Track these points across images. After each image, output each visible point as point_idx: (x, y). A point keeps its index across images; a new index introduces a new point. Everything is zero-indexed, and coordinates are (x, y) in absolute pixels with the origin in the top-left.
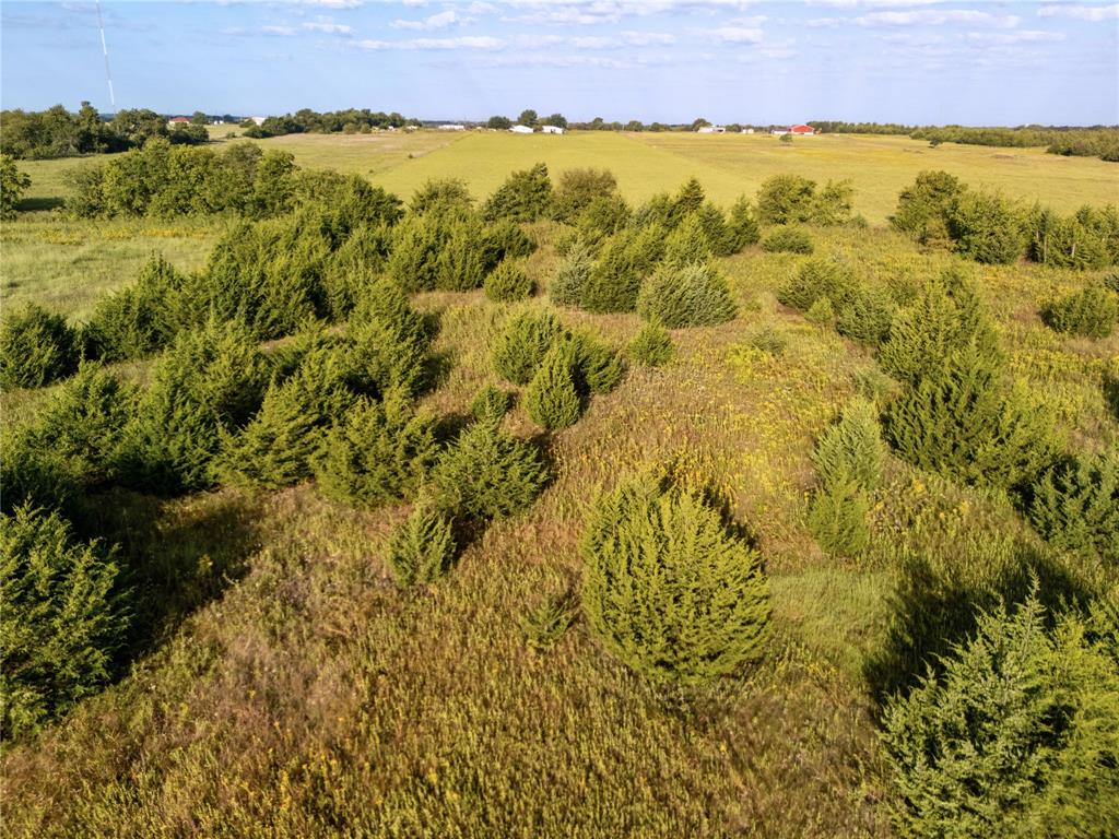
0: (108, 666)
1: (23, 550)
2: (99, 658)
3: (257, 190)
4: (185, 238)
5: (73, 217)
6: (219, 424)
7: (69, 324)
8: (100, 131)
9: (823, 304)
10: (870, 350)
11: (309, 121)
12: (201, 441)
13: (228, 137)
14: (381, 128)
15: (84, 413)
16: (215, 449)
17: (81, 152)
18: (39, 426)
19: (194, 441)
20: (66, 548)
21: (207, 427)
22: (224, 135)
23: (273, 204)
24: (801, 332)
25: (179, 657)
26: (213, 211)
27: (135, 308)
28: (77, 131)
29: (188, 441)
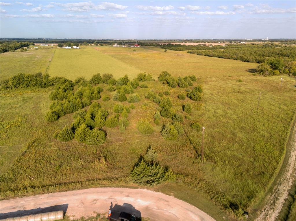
9: (151, 98)
10: (158, 104)
24: (149, 102)
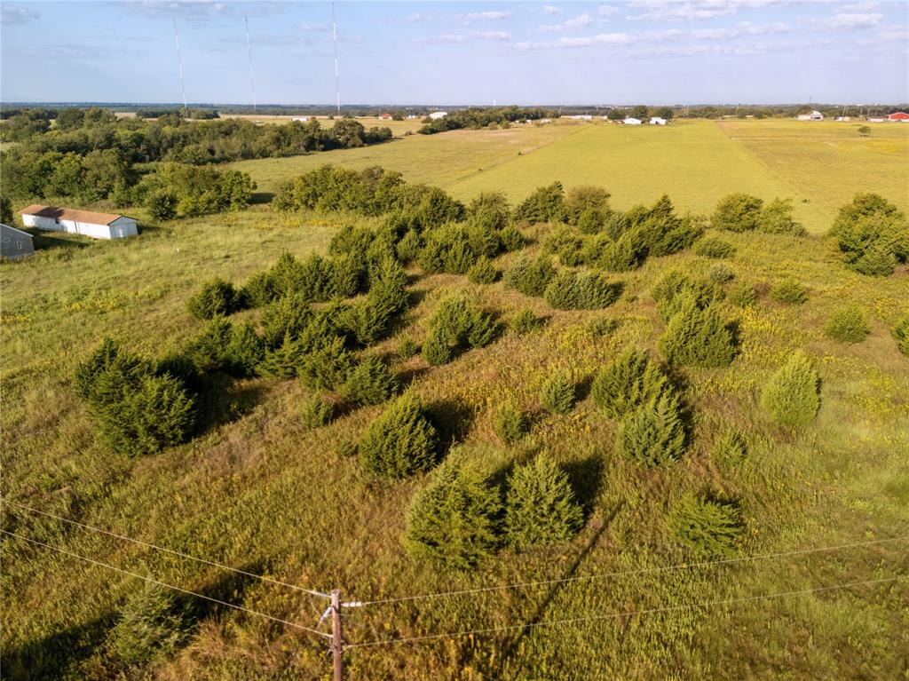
0: (183, 436)
1: (161, 390)
2: (180, 432)
3: (376, 196)
4: (329, 227)
5: (276, 209)
6: (266, 348)
7: (234, 287)
8: (320, 137)
11: (467, 119)
12: (255, 355)
13: (406, 135)
14: (520, 122)
15: (212, 337)
16: (262, 359)
17: (307, 151)
18: (196, 341)
19: (253, 354)
20: (177, 391)
21: (260, 348)
22: (404, 133)
23: (385, 206)
25: (210, 439)
26: (351, 209)
27: (265, 281)
28: (306, 136)
29: (250, 355)
